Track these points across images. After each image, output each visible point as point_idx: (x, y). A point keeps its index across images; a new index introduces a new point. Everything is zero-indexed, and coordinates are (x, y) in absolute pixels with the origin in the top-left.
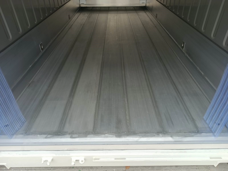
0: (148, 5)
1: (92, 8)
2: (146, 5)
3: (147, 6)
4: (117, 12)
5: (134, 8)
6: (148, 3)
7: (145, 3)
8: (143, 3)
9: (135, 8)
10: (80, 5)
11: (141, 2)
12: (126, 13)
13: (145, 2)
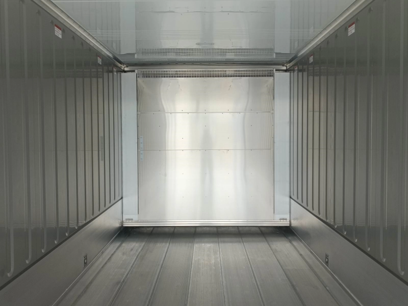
0: (295, 223)
1: (152, 229)
2: (290, 224)
3: (292, 225)
4: (216, 239)
5: (261, 231)
6: (294, 219)
7: (288, 219)
8: (283, 219)
9: (263, 229)
10: (123, 222)
11: (277, 217)
12: (240, 242)
13: (287, 217)
